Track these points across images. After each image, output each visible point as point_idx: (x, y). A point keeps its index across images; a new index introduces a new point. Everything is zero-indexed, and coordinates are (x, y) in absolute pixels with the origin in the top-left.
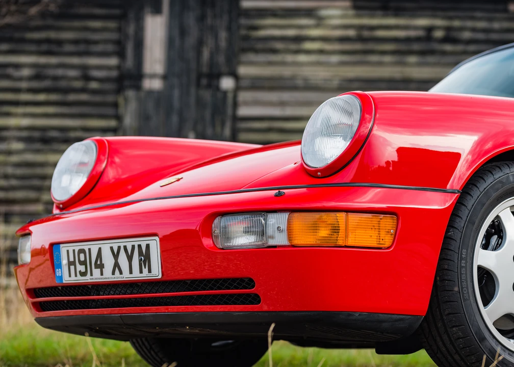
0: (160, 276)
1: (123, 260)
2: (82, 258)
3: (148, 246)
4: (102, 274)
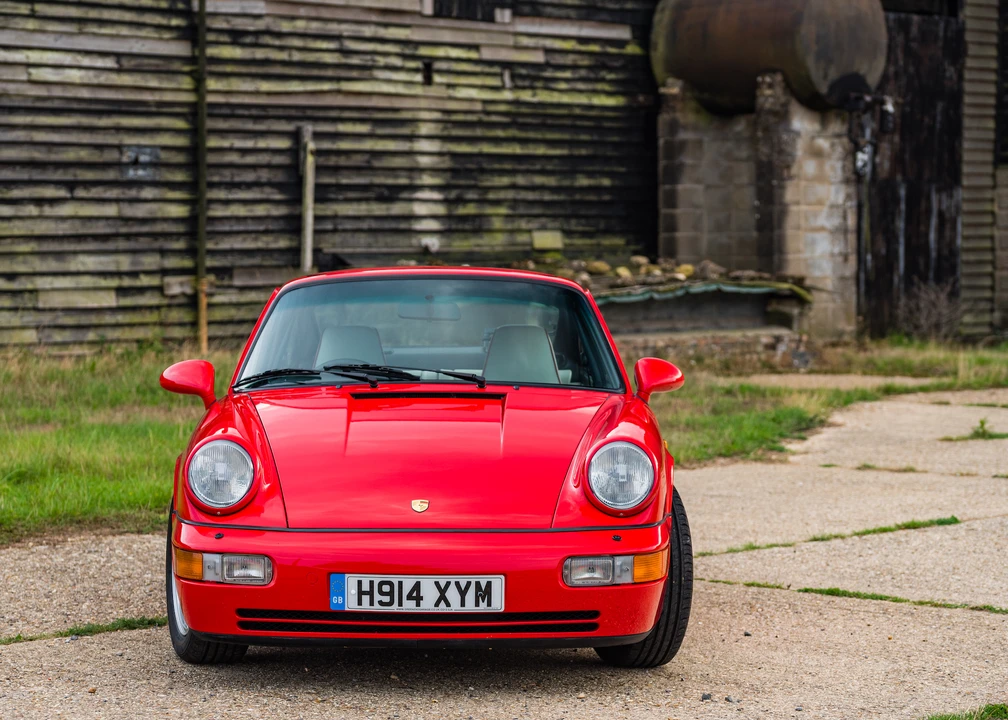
0: (502, 610)
1: (453, 594)
2: (386, 588)
3: (489, 584)
4: (418, 605)
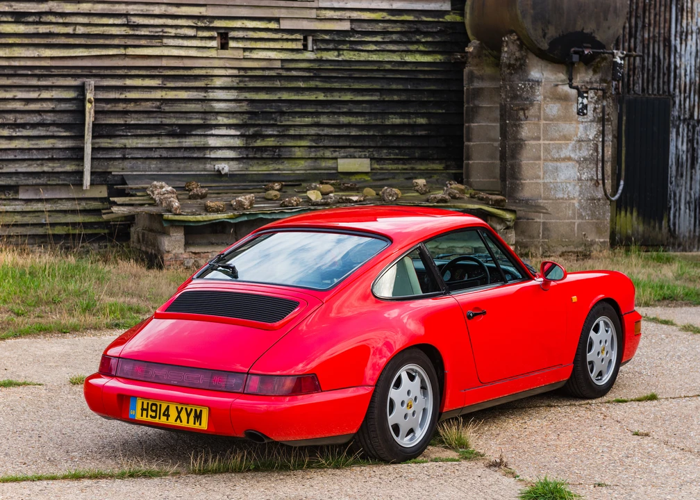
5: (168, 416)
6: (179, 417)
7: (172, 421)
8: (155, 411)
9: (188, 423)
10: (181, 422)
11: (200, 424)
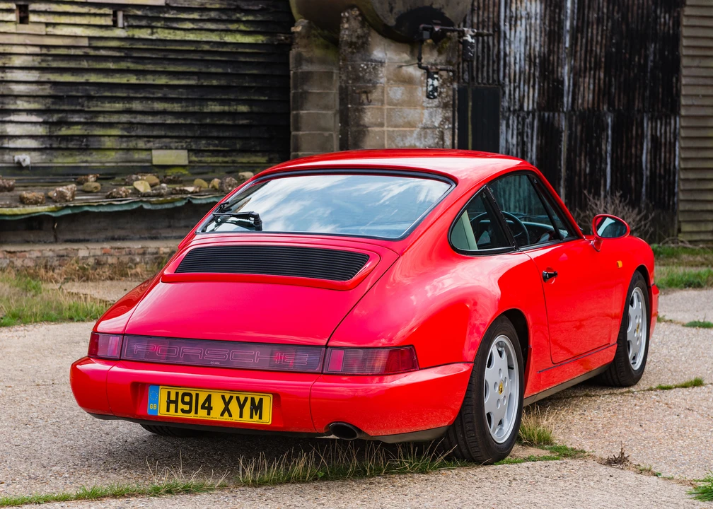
5: (209, 409)
6: (226, 409)
7: (216, 415)
8: (190, 403)
9: (241, 416)
10: (230, 415)
11: (260, 418)
